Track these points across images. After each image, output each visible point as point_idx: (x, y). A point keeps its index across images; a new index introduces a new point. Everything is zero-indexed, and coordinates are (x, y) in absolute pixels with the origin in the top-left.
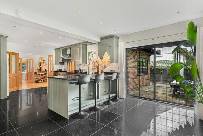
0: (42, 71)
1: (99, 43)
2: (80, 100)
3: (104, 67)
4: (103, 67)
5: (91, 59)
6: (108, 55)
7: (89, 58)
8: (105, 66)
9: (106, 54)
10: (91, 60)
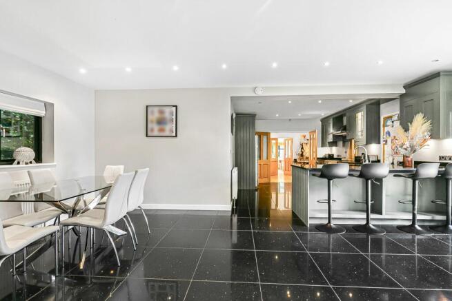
0: (304, 157)
1: (402, 96)
2: (329, 203)
3: (409, 149)
4: (406, 149)
5: (388, 133)
6: (422, 121)
7: (386, 130)
8: (412, 147)
9: (419, 119)
10: (389, 135)
